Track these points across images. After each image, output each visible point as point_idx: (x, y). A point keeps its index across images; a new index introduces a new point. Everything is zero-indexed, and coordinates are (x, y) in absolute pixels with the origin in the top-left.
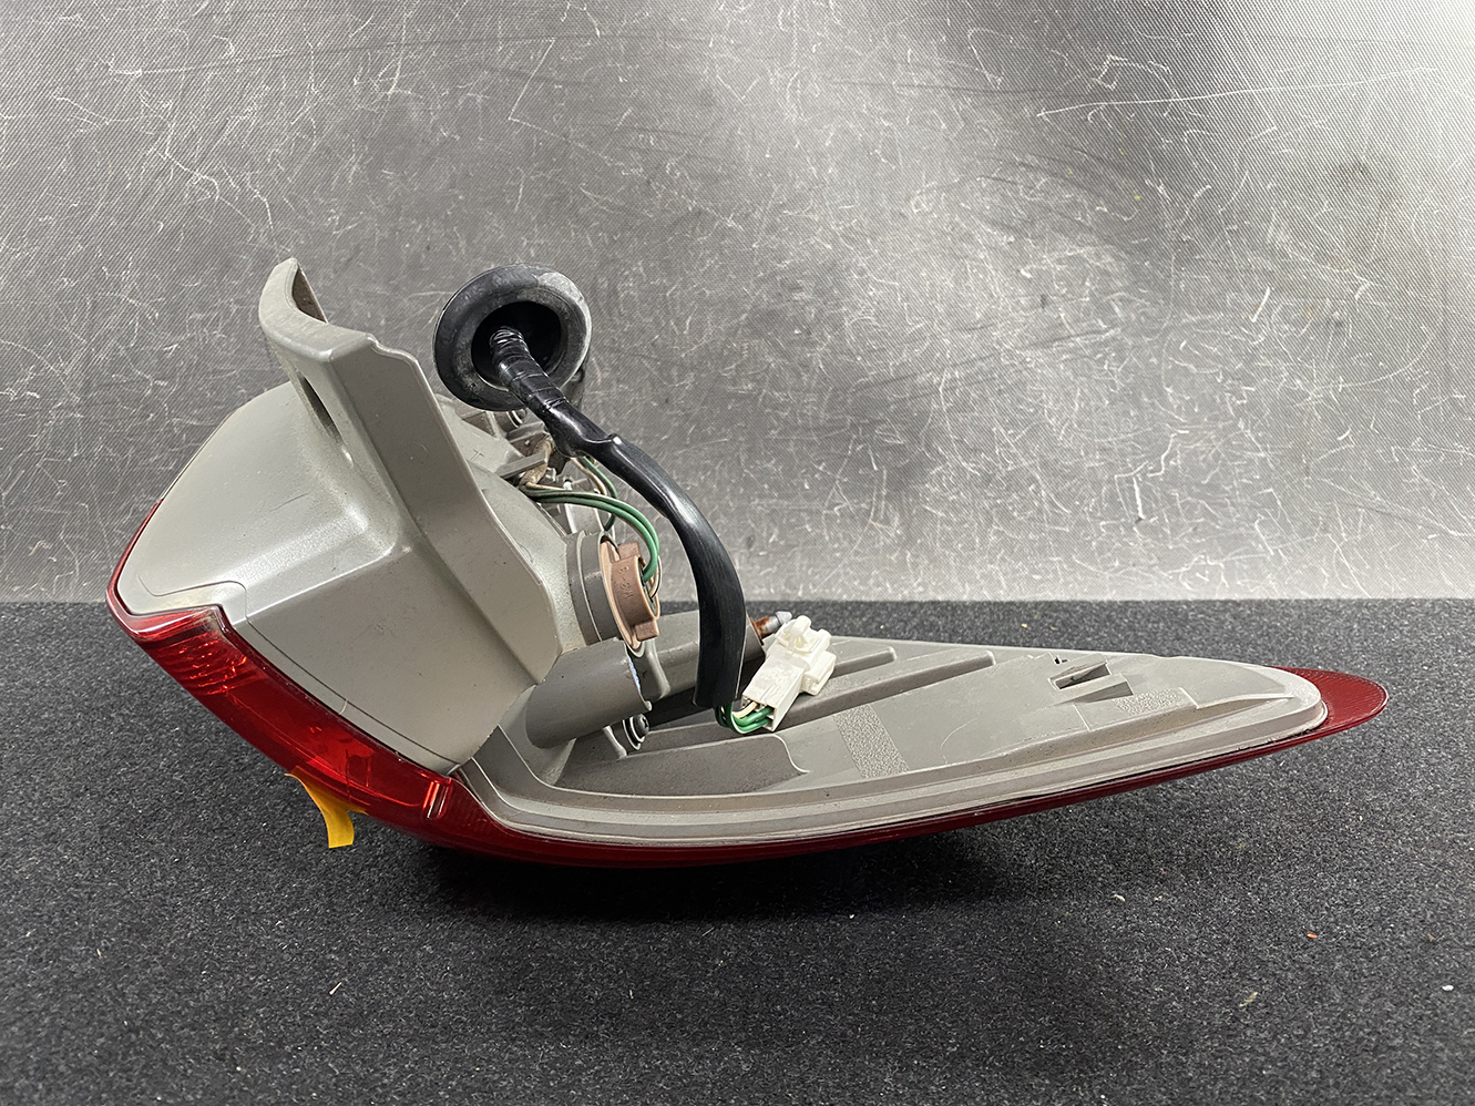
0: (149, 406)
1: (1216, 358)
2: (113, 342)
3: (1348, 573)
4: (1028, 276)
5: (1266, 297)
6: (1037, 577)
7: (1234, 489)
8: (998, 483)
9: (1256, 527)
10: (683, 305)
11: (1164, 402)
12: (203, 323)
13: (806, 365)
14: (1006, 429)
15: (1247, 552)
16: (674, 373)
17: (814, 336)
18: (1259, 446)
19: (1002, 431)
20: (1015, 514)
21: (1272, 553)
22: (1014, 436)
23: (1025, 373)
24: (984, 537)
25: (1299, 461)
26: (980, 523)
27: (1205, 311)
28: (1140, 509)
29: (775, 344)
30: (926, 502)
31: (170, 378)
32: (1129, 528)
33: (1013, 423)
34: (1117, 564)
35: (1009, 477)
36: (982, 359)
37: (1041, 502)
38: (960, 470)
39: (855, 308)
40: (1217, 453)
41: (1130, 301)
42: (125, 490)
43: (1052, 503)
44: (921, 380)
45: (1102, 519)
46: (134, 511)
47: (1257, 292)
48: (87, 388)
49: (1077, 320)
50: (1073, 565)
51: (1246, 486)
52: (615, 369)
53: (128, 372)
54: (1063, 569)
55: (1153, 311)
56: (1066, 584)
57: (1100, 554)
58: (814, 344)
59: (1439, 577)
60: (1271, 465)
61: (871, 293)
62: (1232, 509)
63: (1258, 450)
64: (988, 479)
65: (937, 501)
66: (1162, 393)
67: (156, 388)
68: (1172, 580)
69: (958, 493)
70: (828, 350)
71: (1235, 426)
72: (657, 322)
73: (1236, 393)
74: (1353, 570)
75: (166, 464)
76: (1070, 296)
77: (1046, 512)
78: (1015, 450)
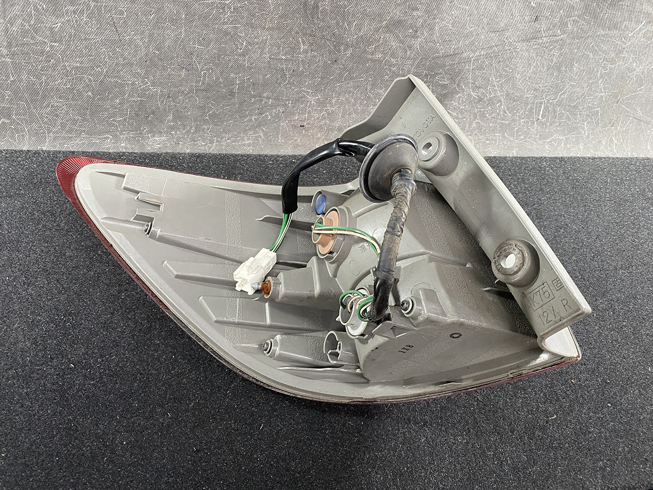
0: (49, 56)
1: (604, 52)
2: (19, 21)
3: (613, 144)
4: (534, 5)
5: (642, 25)
6: (488, 142)
7: (583, 108)
8: (485, 102)
9: (585, 123)
10: (354, 15)
11: (571, 70)
12: (75, 13)
13: (410, 47)
14: (496, 79)
15: (576, 134)
16: (342, 48)
17: (418, 33)
18: (603, 91)
19: (494, 79)
20: (487, 115)
21: (587, 134)
22: (498, 82)
23: (514, 53)
24: (470, 124)
25: (616, 97)
26: (471, 119)
27: (610, 29)
28: (540, 115)
29: (398, 37)
30: (450, 109)
31: (60, 41)
32: (533, 123)
33: (500, 76)
34: (522, 137)
35: (491, 99)
36: (496, 46)
37: (500, 110)
38: (469, 95)
39: (443, 20)
40: (584, 93)
41: (577, 22)
42: (44, 97)
43: (505, 112)
44: (465, 55)
45: (523, 118)
46: (52, 106)
47: (638, 22)
48: (10, 45)
49: (549, 29)
50: (504, 137)
51: (590, 107)
52: (311, 44)
53: (33, 38)
54: (499, 139)
55: (586, 28)
56: (499, 145)
57: (517, 133)
58: (417, 37)
59: (646, 146)
60: (604, 99)
61: (453, 13)
62: (578, 116)
63: (602, 92)
64: (480, 100)
65: (455, 108)
66: (572, 66)
67: (52, 47)
68: (542, 145)
69: (465, 106)
70: (424, 40)
71: (597, 82)
72: (338, 24)
73: (605, 68)
74: (615, 141)
75: (65, 84)
76: (550, 17)
77: (501, 115)
78: (497, 88)
